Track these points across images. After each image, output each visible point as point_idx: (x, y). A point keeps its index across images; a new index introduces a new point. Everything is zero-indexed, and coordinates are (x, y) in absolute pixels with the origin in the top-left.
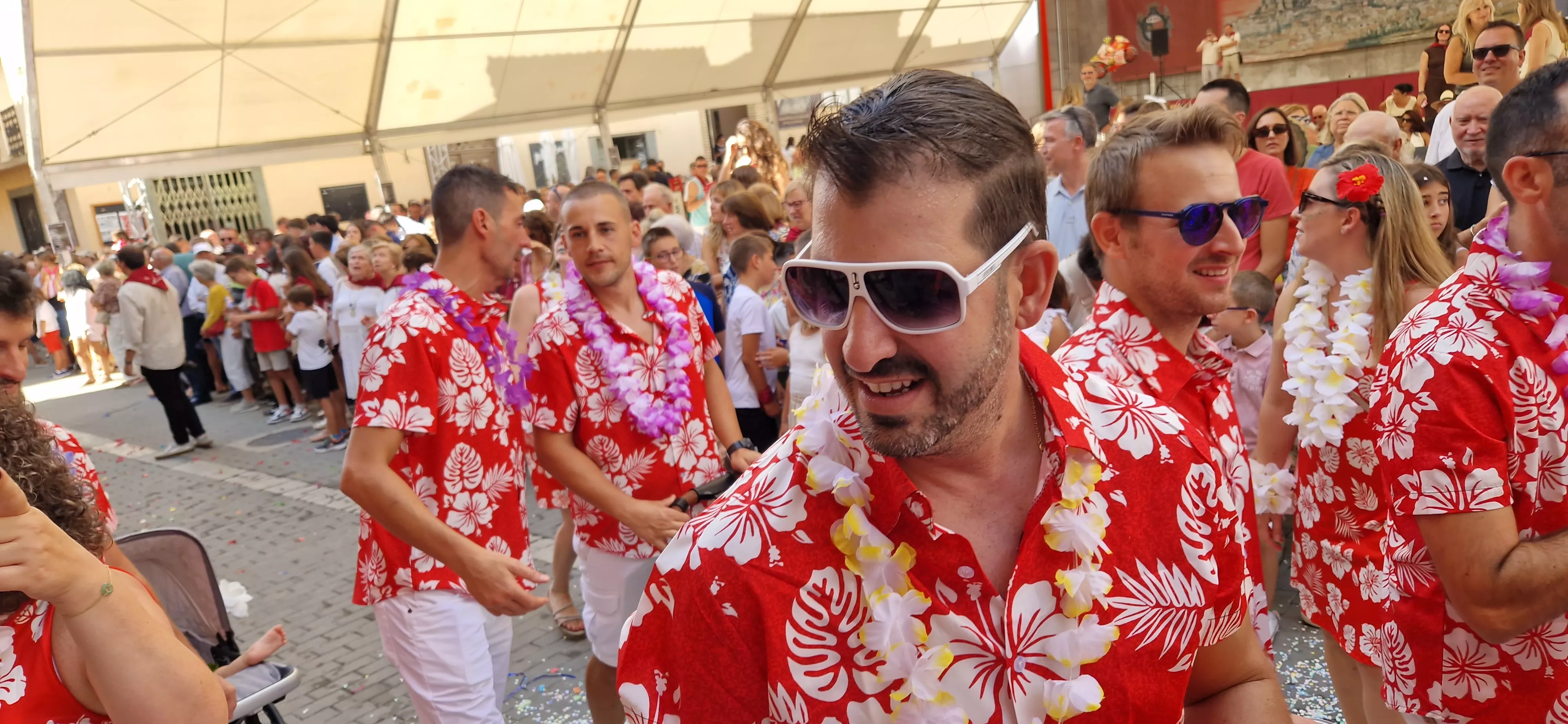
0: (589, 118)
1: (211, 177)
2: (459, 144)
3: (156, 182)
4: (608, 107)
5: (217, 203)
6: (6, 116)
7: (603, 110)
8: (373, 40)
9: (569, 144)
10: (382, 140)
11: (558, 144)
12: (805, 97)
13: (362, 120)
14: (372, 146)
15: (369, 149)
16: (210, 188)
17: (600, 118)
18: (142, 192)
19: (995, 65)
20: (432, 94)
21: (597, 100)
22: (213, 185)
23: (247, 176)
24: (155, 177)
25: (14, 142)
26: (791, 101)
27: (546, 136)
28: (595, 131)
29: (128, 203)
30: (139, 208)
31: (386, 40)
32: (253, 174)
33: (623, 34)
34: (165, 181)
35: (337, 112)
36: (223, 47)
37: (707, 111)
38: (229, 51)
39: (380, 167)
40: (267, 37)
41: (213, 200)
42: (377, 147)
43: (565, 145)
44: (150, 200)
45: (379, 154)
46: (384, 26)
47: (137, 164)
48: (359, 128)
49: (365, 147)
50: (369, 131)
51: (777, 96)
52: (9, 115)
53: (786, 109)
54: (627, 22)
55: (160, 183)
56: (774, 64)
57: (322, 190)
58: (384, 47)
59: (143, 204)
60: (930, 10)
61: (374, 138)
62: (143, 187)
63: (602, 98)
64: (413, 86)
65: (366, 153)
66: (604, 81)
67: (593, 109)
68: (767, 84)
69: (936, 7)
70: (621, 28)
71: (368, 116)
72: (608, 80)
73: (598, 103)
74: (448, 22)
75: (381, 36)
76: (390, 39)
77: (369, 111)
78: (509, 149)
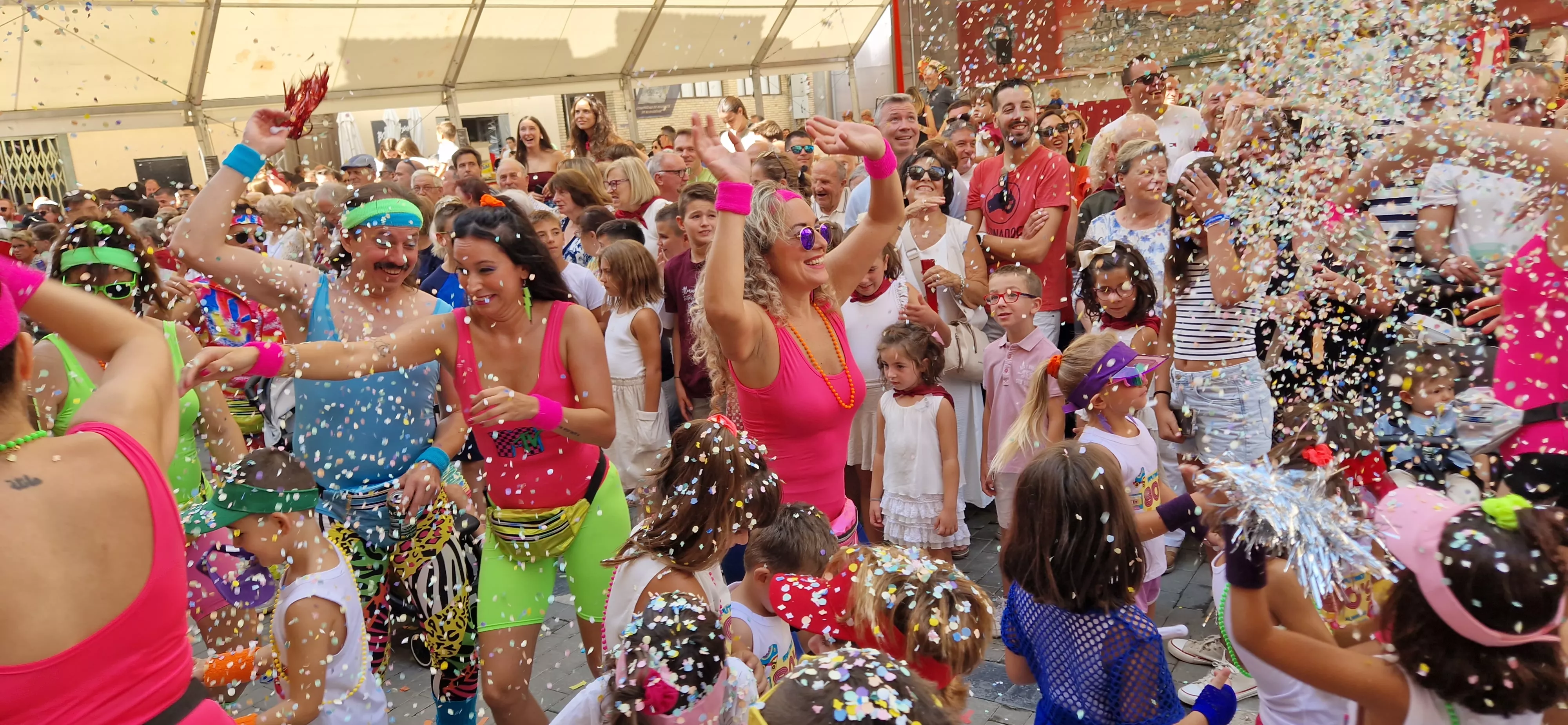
0: (437, 97)
1: (8, 144)
4: (457, 86)
5: (14, 171)
7: (452, 91)
8: (197, 5)
9: (416, 123)
10: (206, 111)
11: (404, 123)
12: (664, 87)
13: (185, 91)
14: (193, 116)
15: (191, 120)
16: (7, 156)
17: (449, 97)
19: (851, 65)
20: (265, 65)
21: (446, 79)
22: (10, 153)
23: (49, 143)
26: (650, 91)
27: (390, 114)
28: (443, 110)
31: (213, 5)
32: (57, 142)
33: (475, 13)
35: (156, 79)
37: (563, 96)
39: (203, 139)
41: (9, 168)
42: (201, 118)
43: (411, 124)
45: (202, 126)
48: (181, 98)
49: (187, 116)
50: (192, 101)
51: (637, 84)
53: (644, 99)
54: (479, 2)
56: (632, 52)
57: (137, 162)
58: (211, 13)
60: (788, 8)
61: (198, 108)
63: (451, 77)
64: (244, 55)
65: (188, 124)
66: (453, 59)
67: (441, 88)
68: (625, 72)
69: (793, 6)
70: (473, 6)
71: (191, 85)
72: (458, 60)
73: (447, 82)
75: (207, 1)
76: (218, 4)
77: (192, 80)
78: (349, 126)
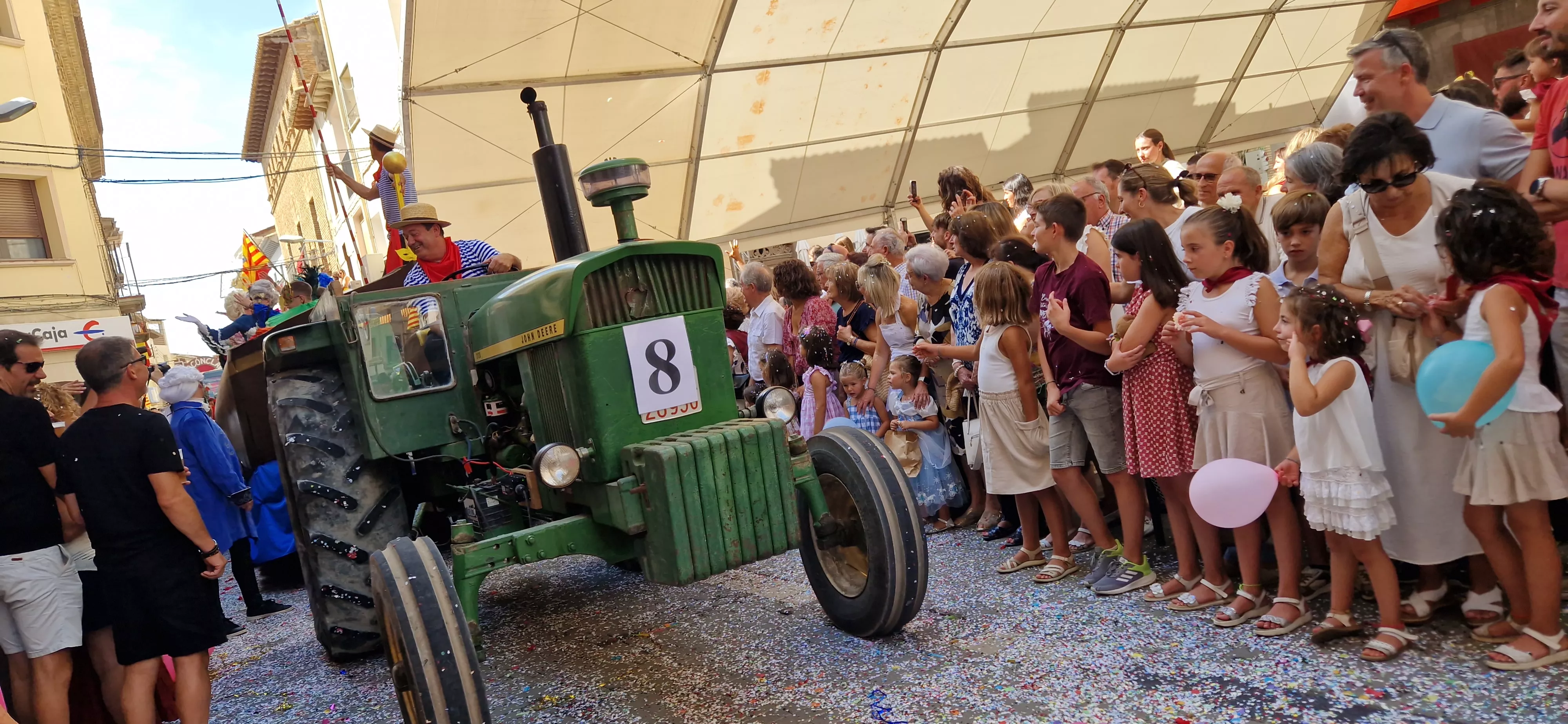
0: (879, 217)
4: (897, 206)
7: (892, 209)
8: (683, 161)
13: (675, 234)
20: (735, 206)
21: (886, 200)
31: (694, 160)
33: (910, 134)
35: (654, 228)
46: (692, 147)
54: (913, 123)
56: (1064, 151)
58: (693, 166)
60: (1235, 81)
63: (891, 199)
64: (719, 199)
66: (892, 181)
67: (881, 209)
68: (1058, 172)
69: (1242, 77)
70: (907, 130)
71: (680, 230)
72: (896, 181)
73: (887, 203)
74: (748, 139)
75: (690, 157)
76: (698, 158)
77: (681, 225)
78: (805, 252)
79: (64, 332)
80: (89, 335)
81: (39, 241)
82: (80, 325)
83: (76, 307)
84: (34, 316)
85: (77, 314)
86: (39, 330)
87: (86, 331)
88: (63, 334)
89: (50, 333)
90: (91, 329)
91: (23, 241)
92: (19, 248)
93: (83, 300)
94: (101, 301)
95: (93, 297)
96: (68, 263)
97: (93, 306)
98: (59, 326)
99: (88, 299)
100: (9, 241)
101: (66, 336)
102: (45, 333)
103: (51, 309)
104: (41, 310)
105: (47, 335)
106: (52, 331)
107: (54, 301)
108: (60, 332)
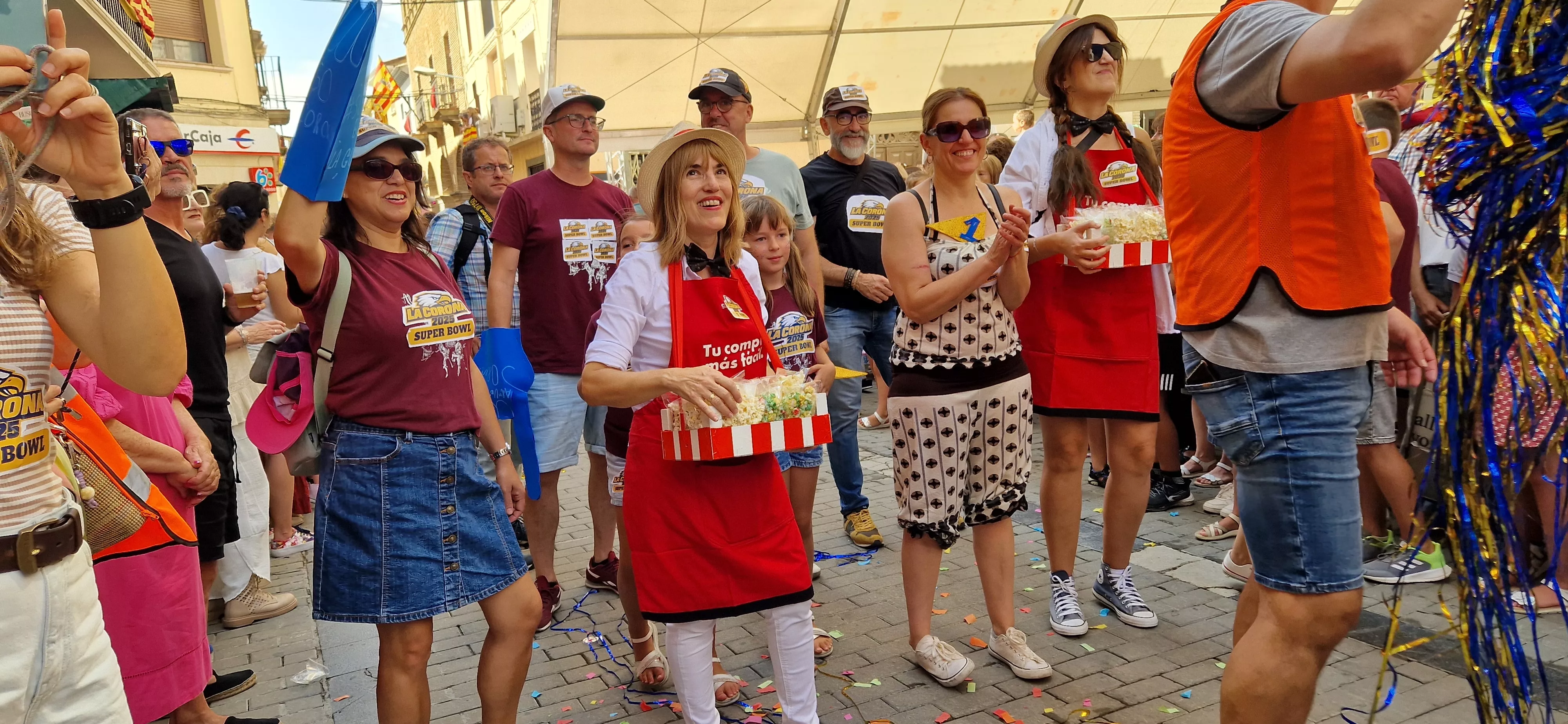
2: (886, 136)
3: (633, 156)
6: (533, 98)
8: (823, 33)
13: (804, 110)
14: (810, 132)
18: (622, 162)
21: (1026, 96)
24: (633, 153)
25: (536, 120)
29: (610, 172)
30: (617, 177)
31: (835, 32)
34: (640, 156)
35: (784, 100)
36: (698, 36)
38: (703, 40)
40: (736, 27)
42: (814, 134)
44: (626, 170)
45: (814, 140)
46: (834, 18)
47: (621, 137)
48: (802, 117)
49: (803, 132)
52: (535, 97)
55: (636, 157)
58: (832, 40)
59: (620, 173)
61: (813, 125)
62: (622, 158)
64: (854, 76)
65: (804, 139)
71: (810, 104)
73: (1027, 100)
74: (893, 15)
75: (831, 29)
76: (839, 31)
77: (811, 100)
79: (219, 136)
80: (242, 143)
81: (202, 45)
82: (233, 132)
83: (231, 114)
84: (193, 118)
85: (231, 121)
86: (197, 132)
87: (238, 139)
88: (218, 138)
89: (206, 136)
90: (244, 136)
91: (186, 43)
92: (183, 49)
93: (237, 107)
94: (252, 111)
95: (246, 106)
96: (226, 70)
97: (246, 115)
98: (216, 130)
99: (242, 108)
100: (175, 42)
101: (220, 141)
102: (202, 136)
103: (208, 113)
104: (199, 113)
105: (204, 138)
106: (208, 134)
107: (212, 106)
108: (215, 136)
